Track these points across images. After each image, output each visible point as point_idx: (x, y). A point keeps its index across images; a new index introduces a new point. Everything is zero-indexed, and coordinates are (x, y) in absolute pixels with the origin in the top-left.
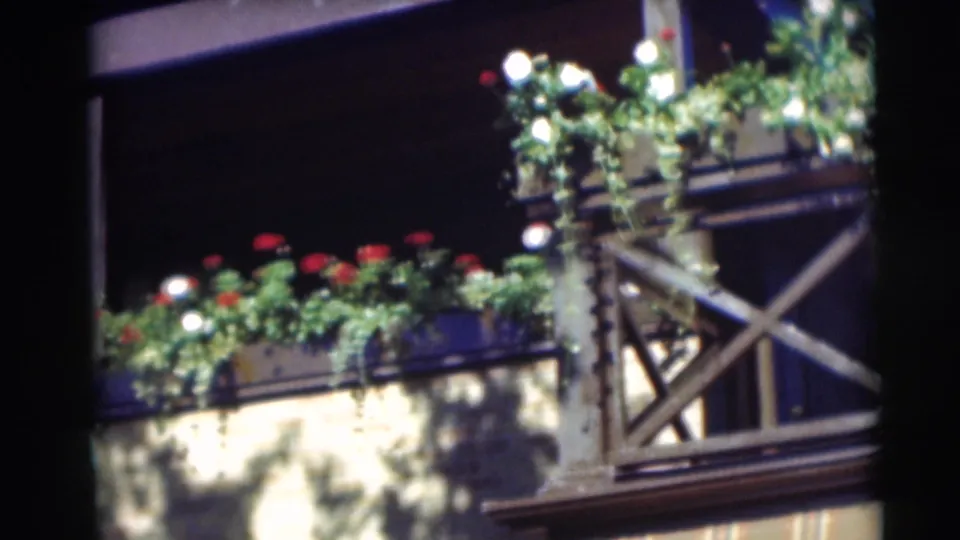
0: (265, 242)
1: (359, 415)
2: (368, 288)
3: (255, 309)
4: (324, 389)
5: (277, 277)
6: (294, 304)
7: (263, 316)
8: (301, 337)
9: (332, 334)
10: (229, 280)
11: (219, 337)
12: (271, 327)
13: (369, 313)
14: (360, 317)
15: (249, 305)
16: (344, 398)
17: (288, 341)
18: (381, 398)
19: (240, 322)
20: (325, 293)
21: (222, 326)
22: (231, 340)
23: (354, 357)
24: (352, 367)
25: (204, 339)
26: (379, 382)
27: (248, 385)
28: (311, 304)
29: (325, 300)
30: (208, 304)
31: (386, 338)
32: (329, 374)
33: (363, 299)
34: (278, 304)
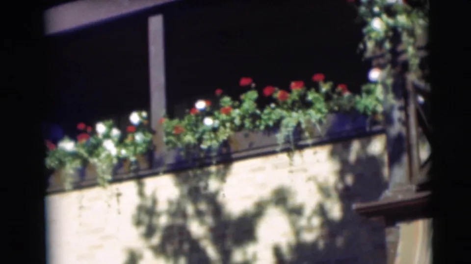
0: (244, 82)
1: (291, 165)
2: (294, 103)
3: (239, 114)
4: (274, 153)
5: (250, 99)
6: (258, 112)
7: (243, 118)
8: (262, 127)
9: (277, 126)
10: (226, 100)
11: (222, 129)
12: (247, 123)
13: (294, 114)
14: (290, 117)
15: (236, 113)
16: (284, 157)
17: (256, 129)
18: (302, 156)
19: (232, 121)
20: (273, 105)
21: (223, 123)
22: (228, 130)
23: (288, 136)
24: (287, 141)
25: (215, 130)
26: (301, 148)
27: (237, 152)
28: (266, 111)
29: (273, 109)
30: (216, 113)
31: (303, 126)
32: (277, 145)
33: (292, 108)
34: (250, 112)
